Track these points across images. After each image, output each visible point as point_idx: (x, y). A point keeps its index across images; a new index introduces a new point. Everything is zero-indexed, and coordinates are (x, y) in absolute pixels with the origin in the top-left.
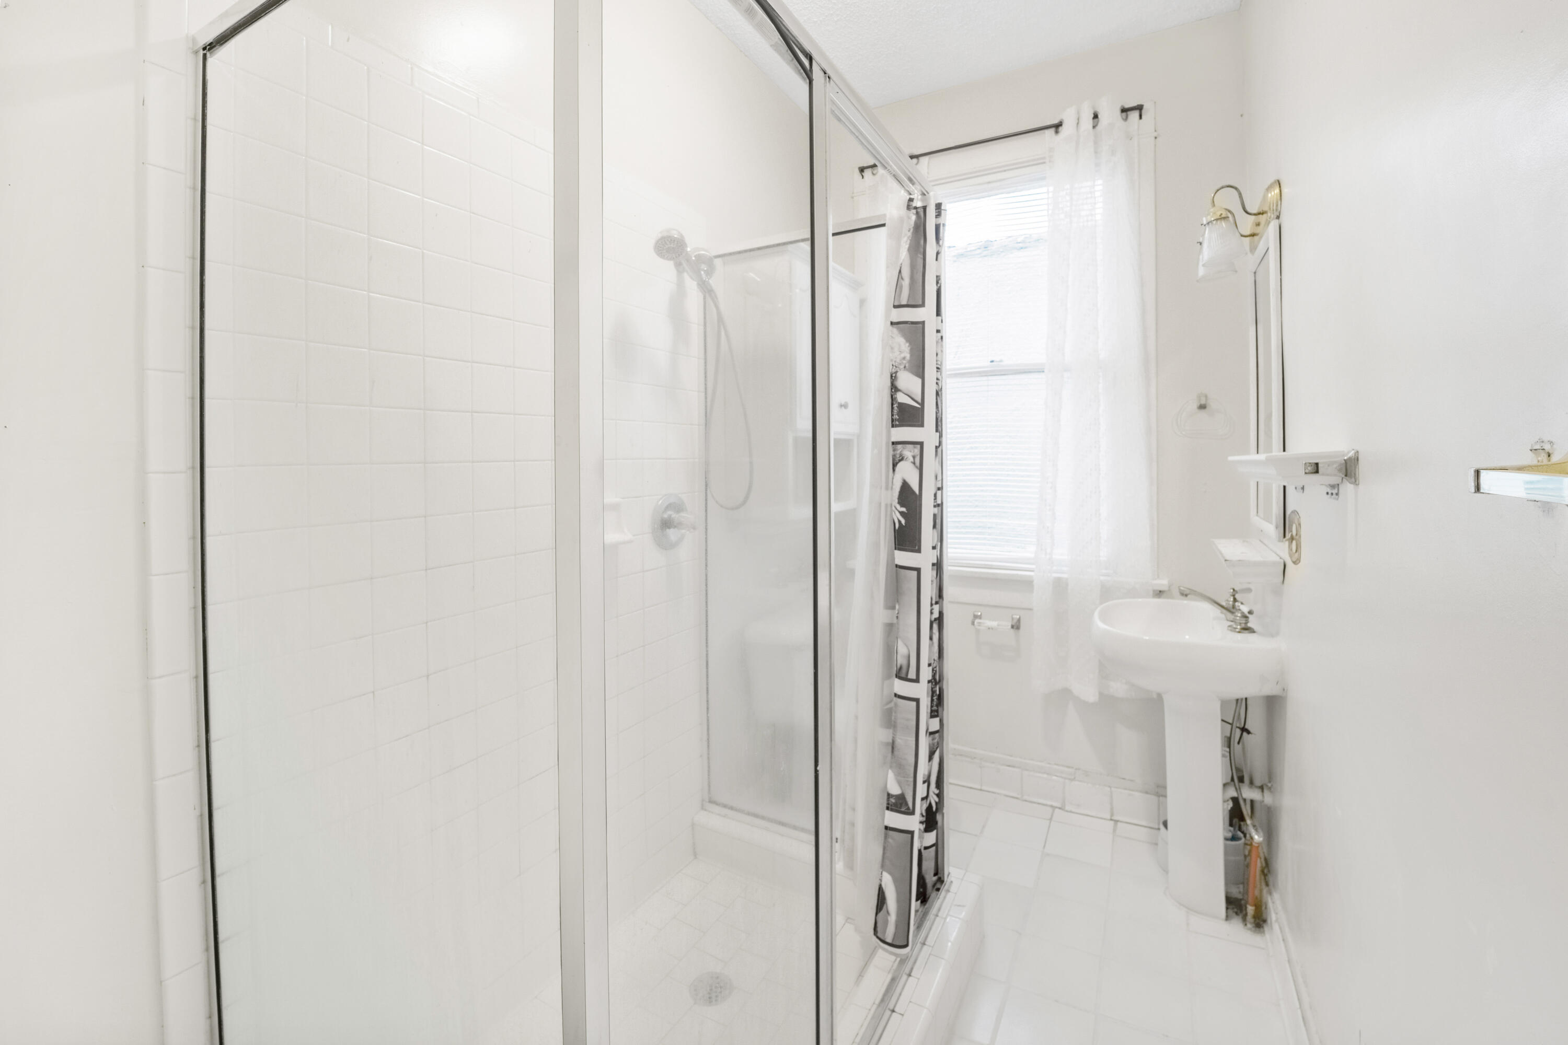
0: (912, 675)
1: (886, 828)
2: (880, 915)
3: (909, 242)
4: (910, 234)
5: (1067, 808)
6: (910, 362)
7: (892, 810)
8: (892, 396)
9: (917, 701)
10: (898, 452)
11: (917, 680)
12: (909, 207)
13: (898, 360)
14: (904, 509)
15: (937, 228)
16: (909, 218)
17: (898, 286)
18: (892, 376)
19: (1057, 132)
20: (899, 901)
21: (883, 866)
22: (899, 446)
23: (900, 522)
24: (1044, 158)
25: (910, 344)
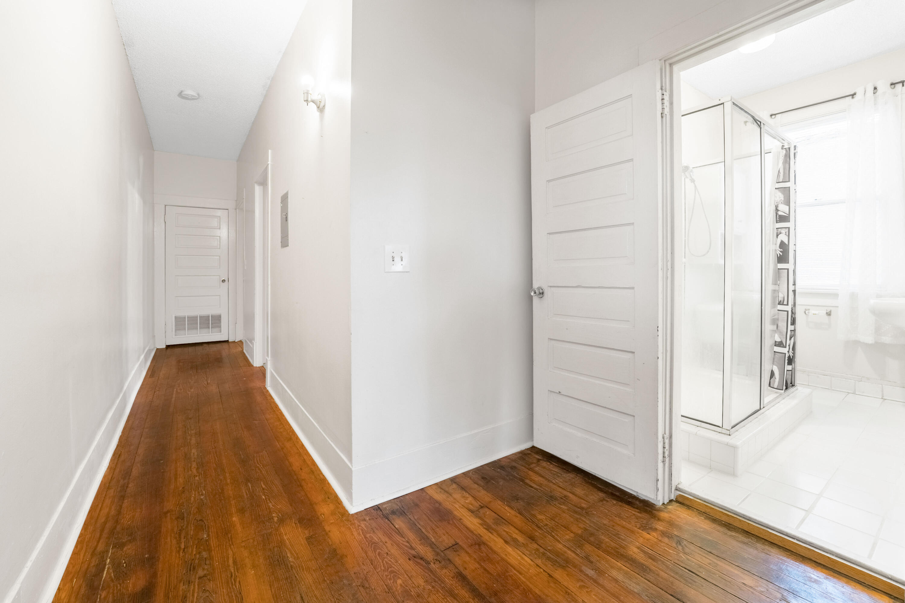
0: (785, 303)
1: (775, 352)
2: (772, 380)
3: (782, 161)
4: (783, 158)
5: (856, 393)
6: (783, 201)
7: (777, 346)
8: (776, 213)
9: (788, 312)
10: (779, 231)
11: (788, 305)
12: (782, 148)
13: (779, 201)
14: (782, 250)
15: (795, 154)
16: (783, 152)
17: (778, 175)
18: (776, 206)
19: (853, 98)
20: (780, 375)
21: (773, 364)
22: (779, 229)
23: (780, 254)
24: (846, 109)
25: (784, 195)
